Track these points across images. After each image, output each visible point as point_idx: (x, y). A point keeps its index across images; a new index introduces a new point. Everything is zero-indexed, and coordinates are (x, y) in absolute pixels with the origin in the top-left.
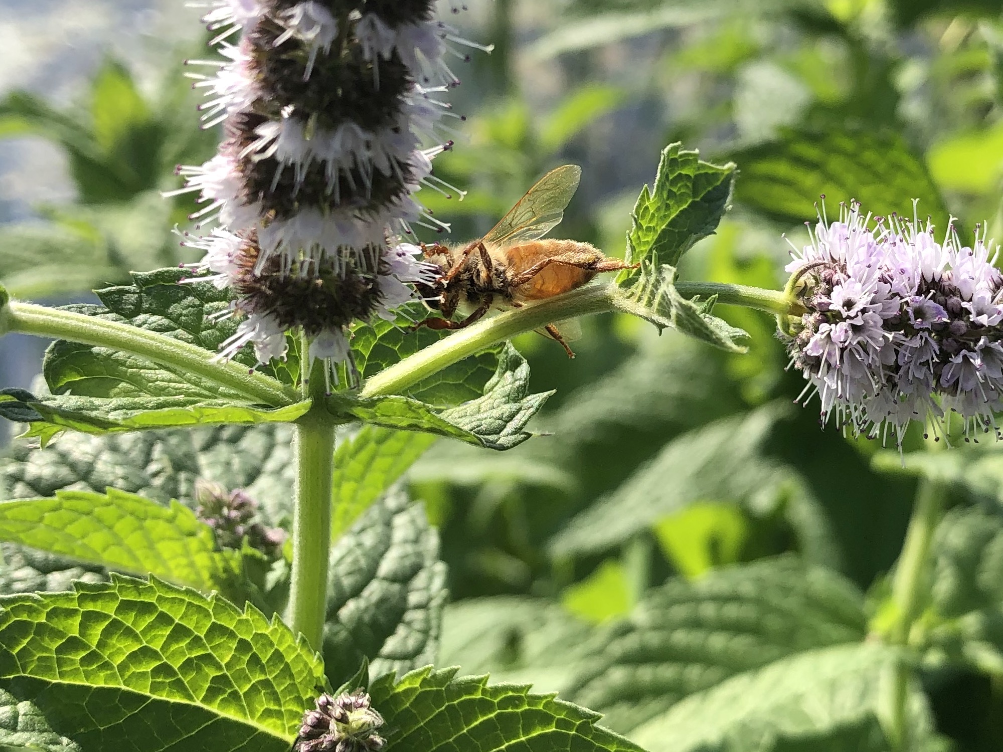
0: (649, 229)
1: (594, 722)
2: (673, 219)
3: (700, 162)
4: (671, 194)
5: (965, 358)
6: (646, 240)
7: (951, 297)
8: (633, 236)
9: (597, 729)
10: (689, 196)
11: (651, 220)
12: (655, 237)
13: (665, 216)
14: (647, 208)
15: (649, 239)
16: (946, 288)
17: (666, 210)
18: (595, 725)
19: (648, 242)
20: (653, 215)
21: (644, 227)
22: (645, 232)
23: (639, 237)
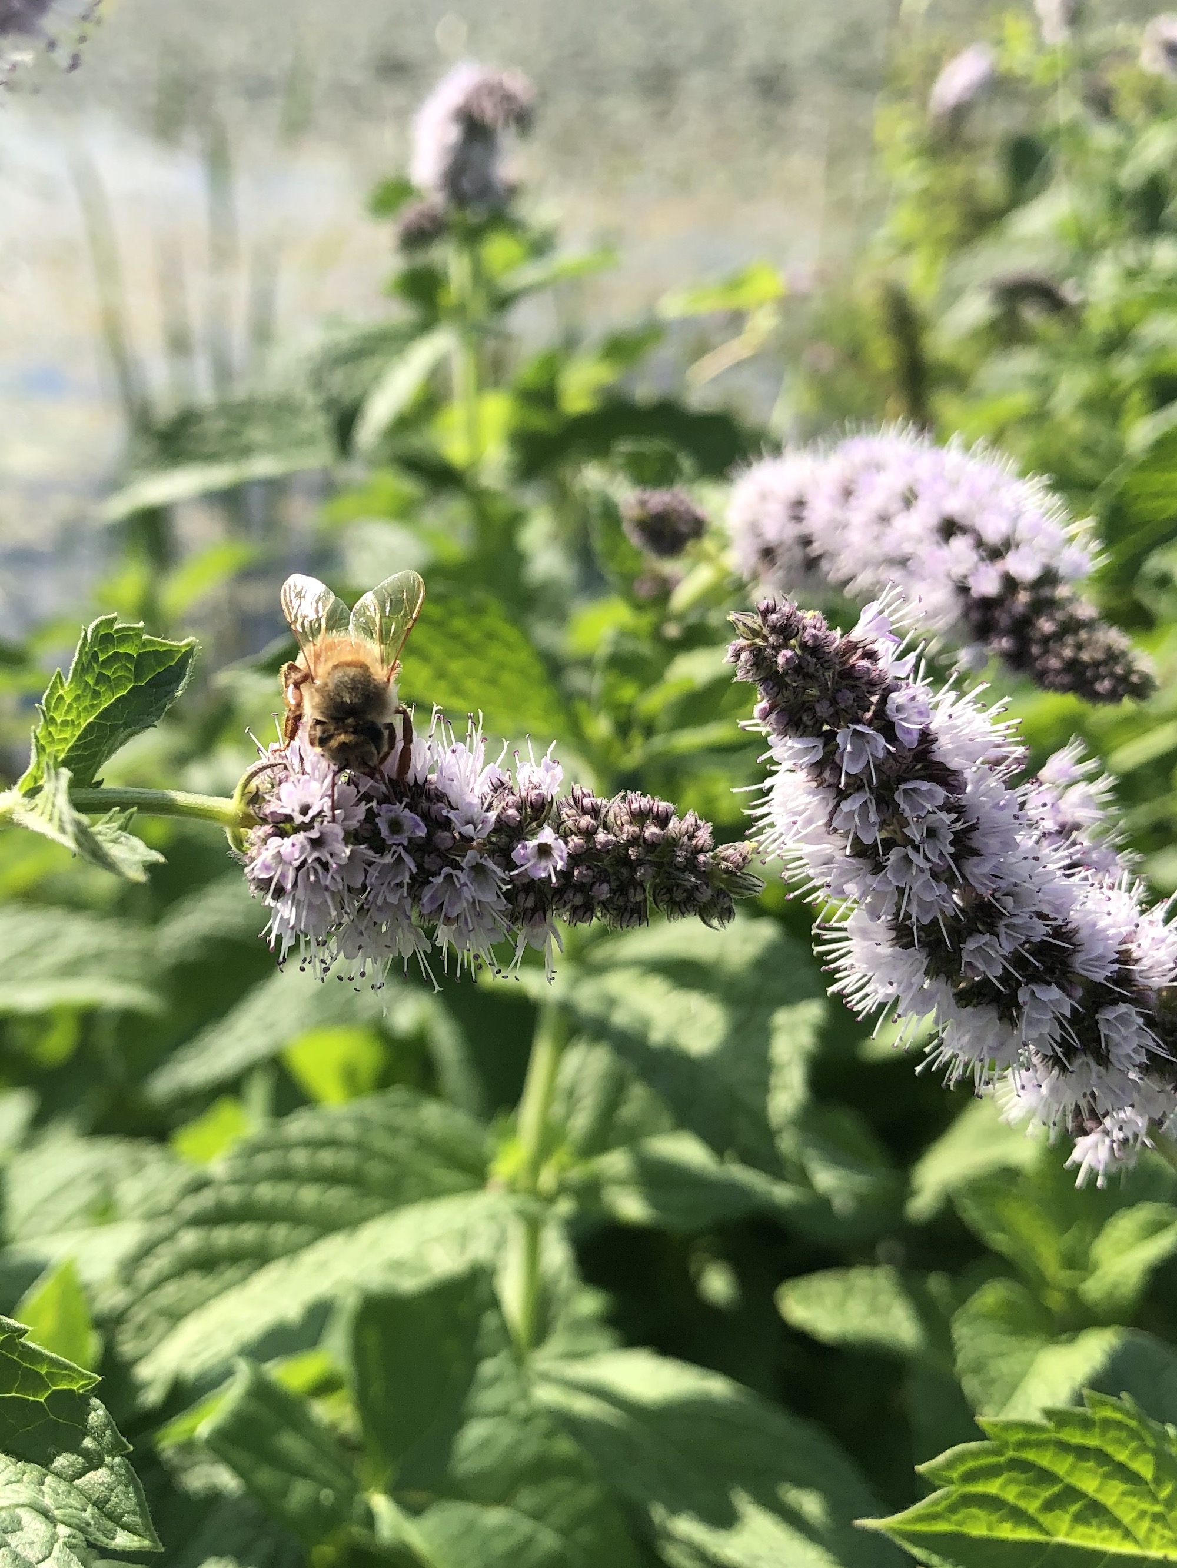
0: (65, 723)
1: (20, 1337)
2: (106, 709)
3: (145, 637)
4: (101, 678)
5: (449, 877)
6: (61, 737)
7: (435, 803)
8: (40, 733)
9: (24, 1346)
10: (130, 680)
11: (68, 712)
12: (78, 733)
13: (93, 706)
14: (61, 697)
15: (67, 735)
16: (432, 793)
17: (93, 698)
18: (22, 1340)
19: (65, 739)
20: (70, 706)
21: (59, 722)
22: (59, 728)
23: (50, 733)
